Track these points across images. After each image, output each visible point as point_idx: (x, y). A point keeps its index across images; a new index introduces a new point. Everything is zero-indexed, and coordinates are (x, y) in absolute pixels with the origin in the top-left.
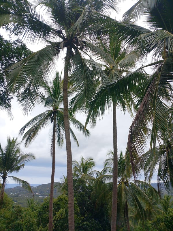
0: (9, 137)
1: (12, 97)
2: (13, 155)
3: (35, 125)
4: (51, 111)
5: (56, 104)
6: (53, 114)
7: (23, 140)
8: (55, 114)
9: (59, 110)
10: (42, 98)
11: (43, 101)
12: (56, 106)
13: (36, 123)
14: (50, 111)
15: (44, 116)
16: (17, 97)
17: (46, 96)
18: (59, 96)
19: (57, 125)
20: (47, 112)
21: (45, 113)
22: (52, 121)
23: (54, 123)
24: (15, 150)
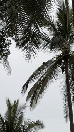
0: (8, 100)
1: (10, 42)
2: (15, 124)
3: (40, 78)
4: (60, 56)
5: (66, 46)
6: (63, 61)
7: (27, 100)
8: (66, 61)
9: (71, 53)
10: (46, 41)
11: (47, 44)
12: (66, 48)
13: (42, 76)
14: (58, 56)
15: (51, 65)
16: (15, 41)
17: (51, 37)
18: (69, 34)
19: (71, 76)
20: (55, 59)
21: (53, 60)
22: (63, 71)
23: (67, 73)
24: (19, 116)
